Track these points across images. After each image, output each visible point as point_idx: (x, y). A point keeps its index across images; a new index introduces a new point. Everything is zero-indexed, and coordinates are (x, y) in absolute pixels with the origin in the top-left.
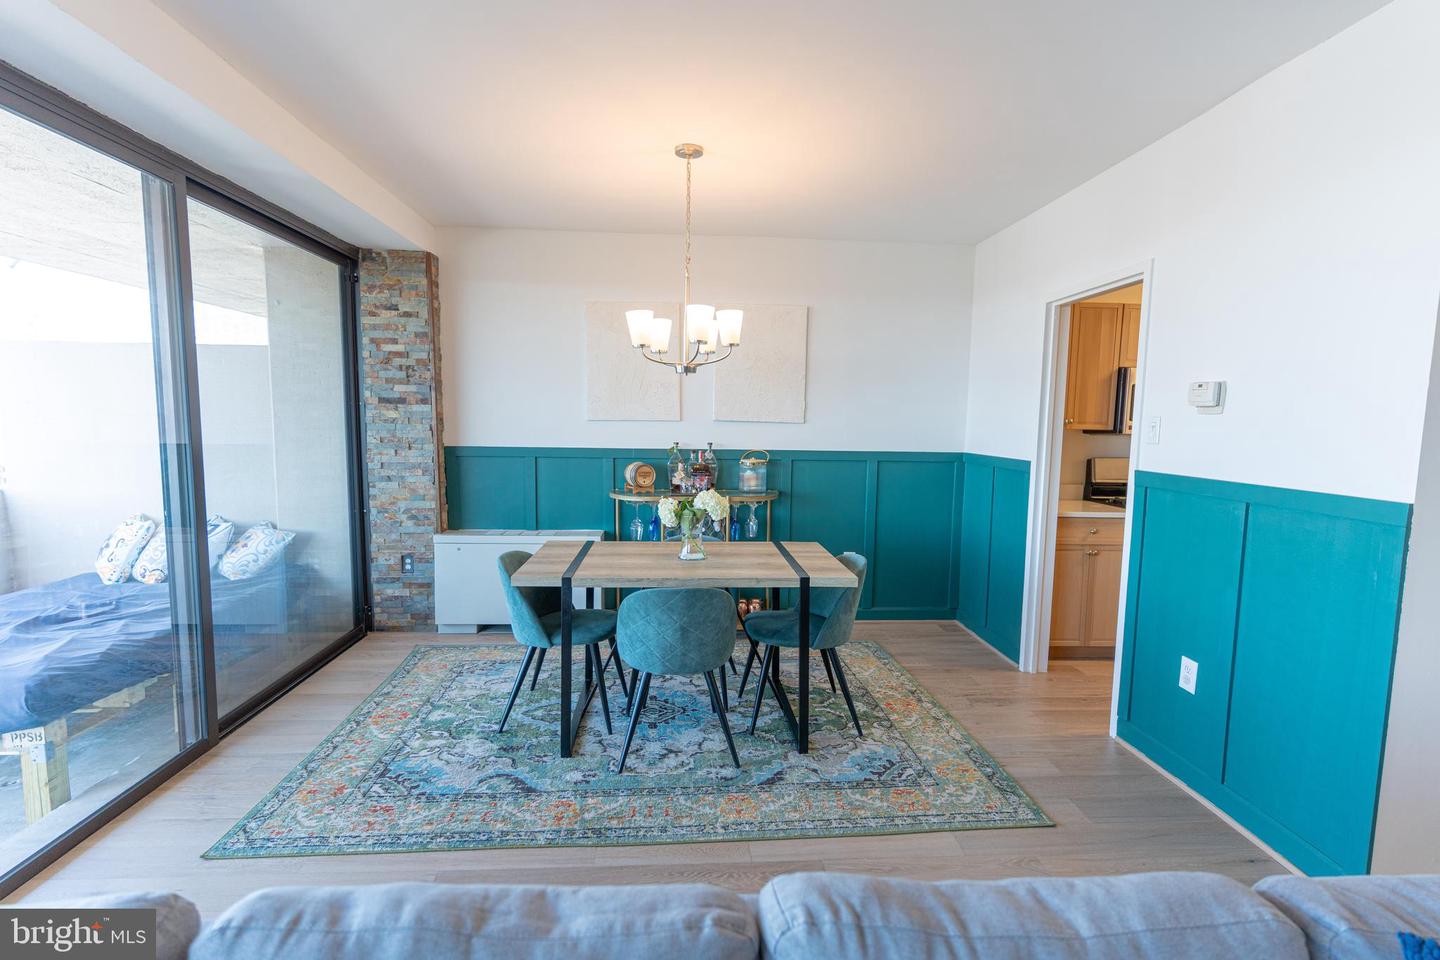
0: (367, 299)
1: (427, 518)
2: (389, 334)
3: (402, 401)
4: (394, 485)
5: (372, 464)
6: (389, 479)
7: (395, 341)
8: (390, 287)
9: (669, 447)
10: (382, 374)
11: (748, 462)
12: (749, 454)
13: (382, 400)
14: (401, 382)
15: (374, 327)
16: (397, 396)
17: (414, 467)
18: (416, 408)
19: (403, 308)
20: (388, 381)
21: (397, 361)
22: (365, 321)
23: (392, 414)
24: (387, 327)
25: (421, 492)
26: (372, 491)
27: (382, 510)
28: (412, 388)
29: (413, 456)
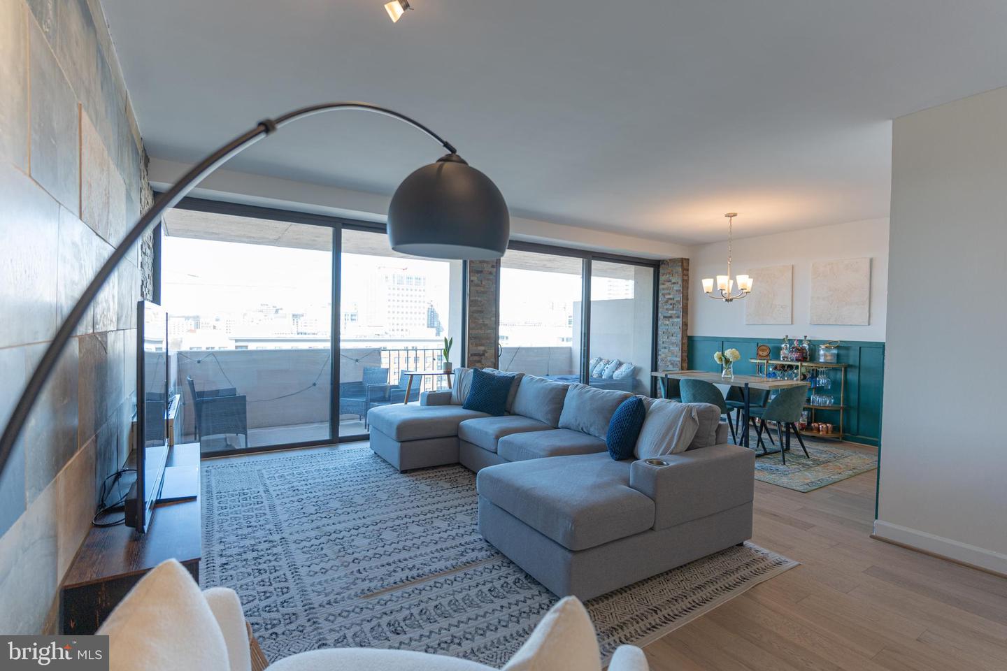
0: (662, 278)
1: (677, 364)
2: (668, 291)
3: (671, 317)
4: (667, 350)
5: (661, 340)
6: (665, 348)
7: (669, 294)
8: (669, 273)
9: (782, 338)
10: (665, 307)
11: (823, 347)
12: (823, 342)
13: (664, 317)
14: (671, 310)
15: (663, 289)
16: (669, 315)
17: (673, 344)
18: (676, 320)
19: (673, 281)
20: (667, 309)
21: (670, 302)
22: (661, 287)
23: (667, 322)
24: (667, 289)
25: (675, 354)
26: (660, 353)
27: (662, 360)
28: (674, 312)
29: (674, 339)
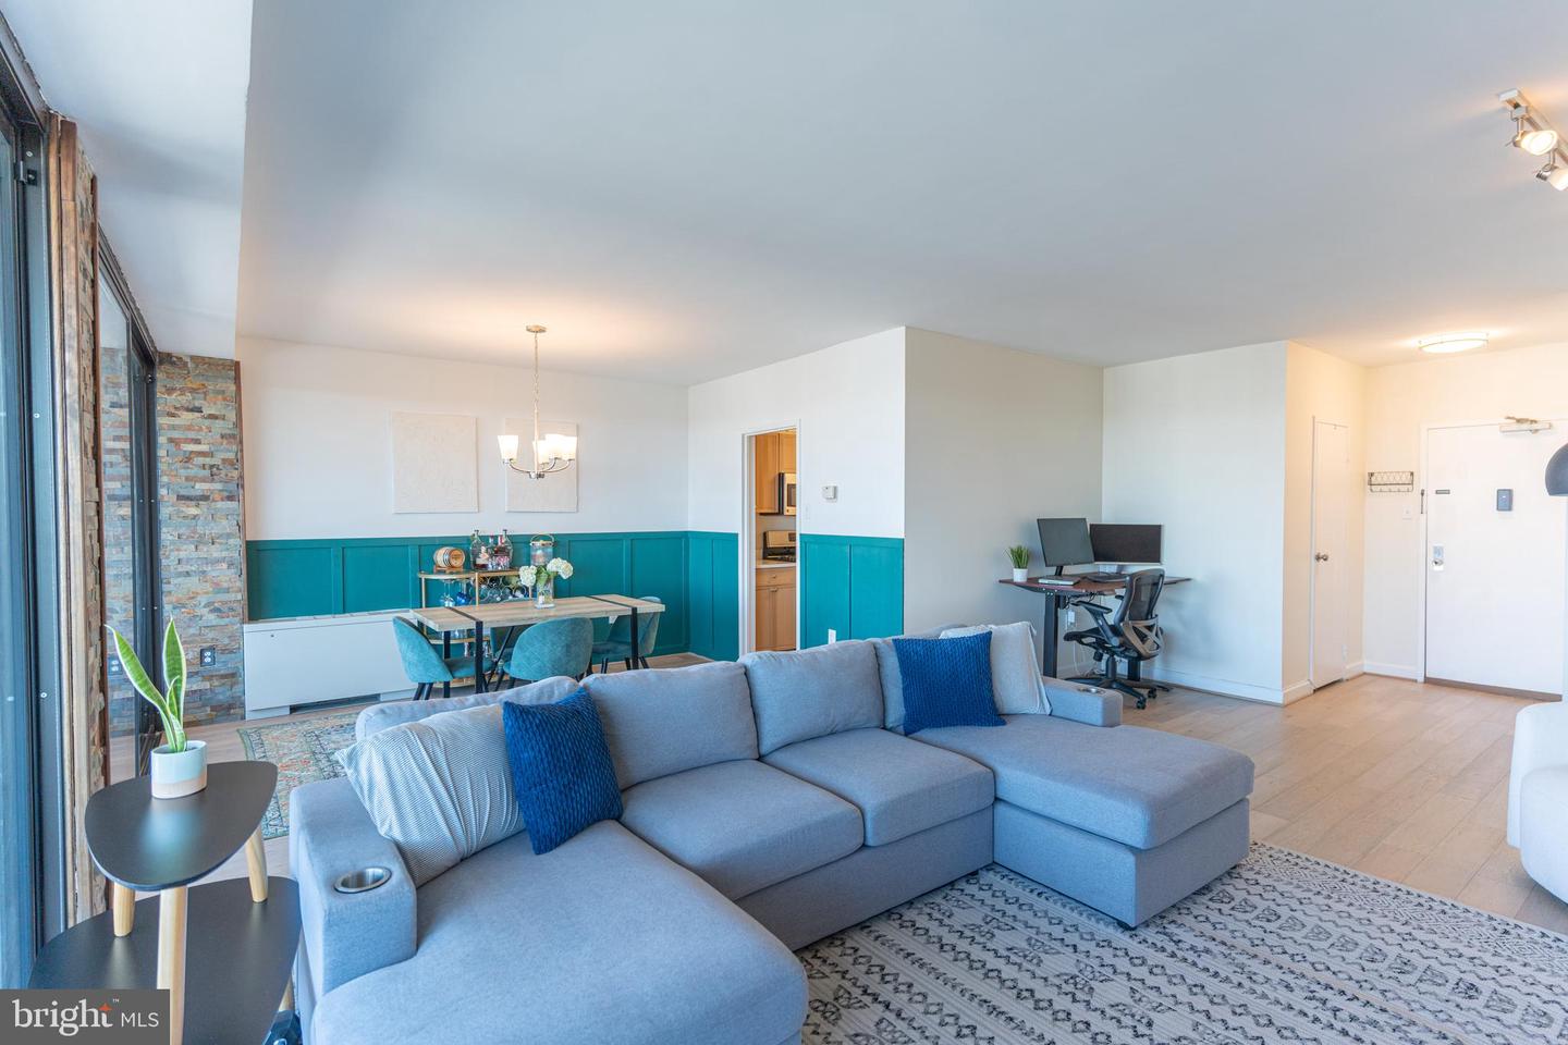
0: (164, 401)
1: (232, 610)
2: (192, 435)
3: (205, 498)
4: (195, 579)
5: (169, 560)
6: (188, 574)
7: (198, 442)
8: (193, 391)
9: (470, 534)
10: (183, 472)
11: (538, 544)
12: (537, 538)
13: (180, 498)
14: (203, 480)
15: (174, 428)
16: (199, 493)
17: (218, 561)
18: (220, 505)
19: (206, 411)
20: (187, 479)
21: (201, 460)
22: (162, 421)
23: (193, 511)
24: (189, 428)
25: (225, 585)
26: (165, 588)
27: (179, 606)
28: (218, 486)
29: (215, 552)
